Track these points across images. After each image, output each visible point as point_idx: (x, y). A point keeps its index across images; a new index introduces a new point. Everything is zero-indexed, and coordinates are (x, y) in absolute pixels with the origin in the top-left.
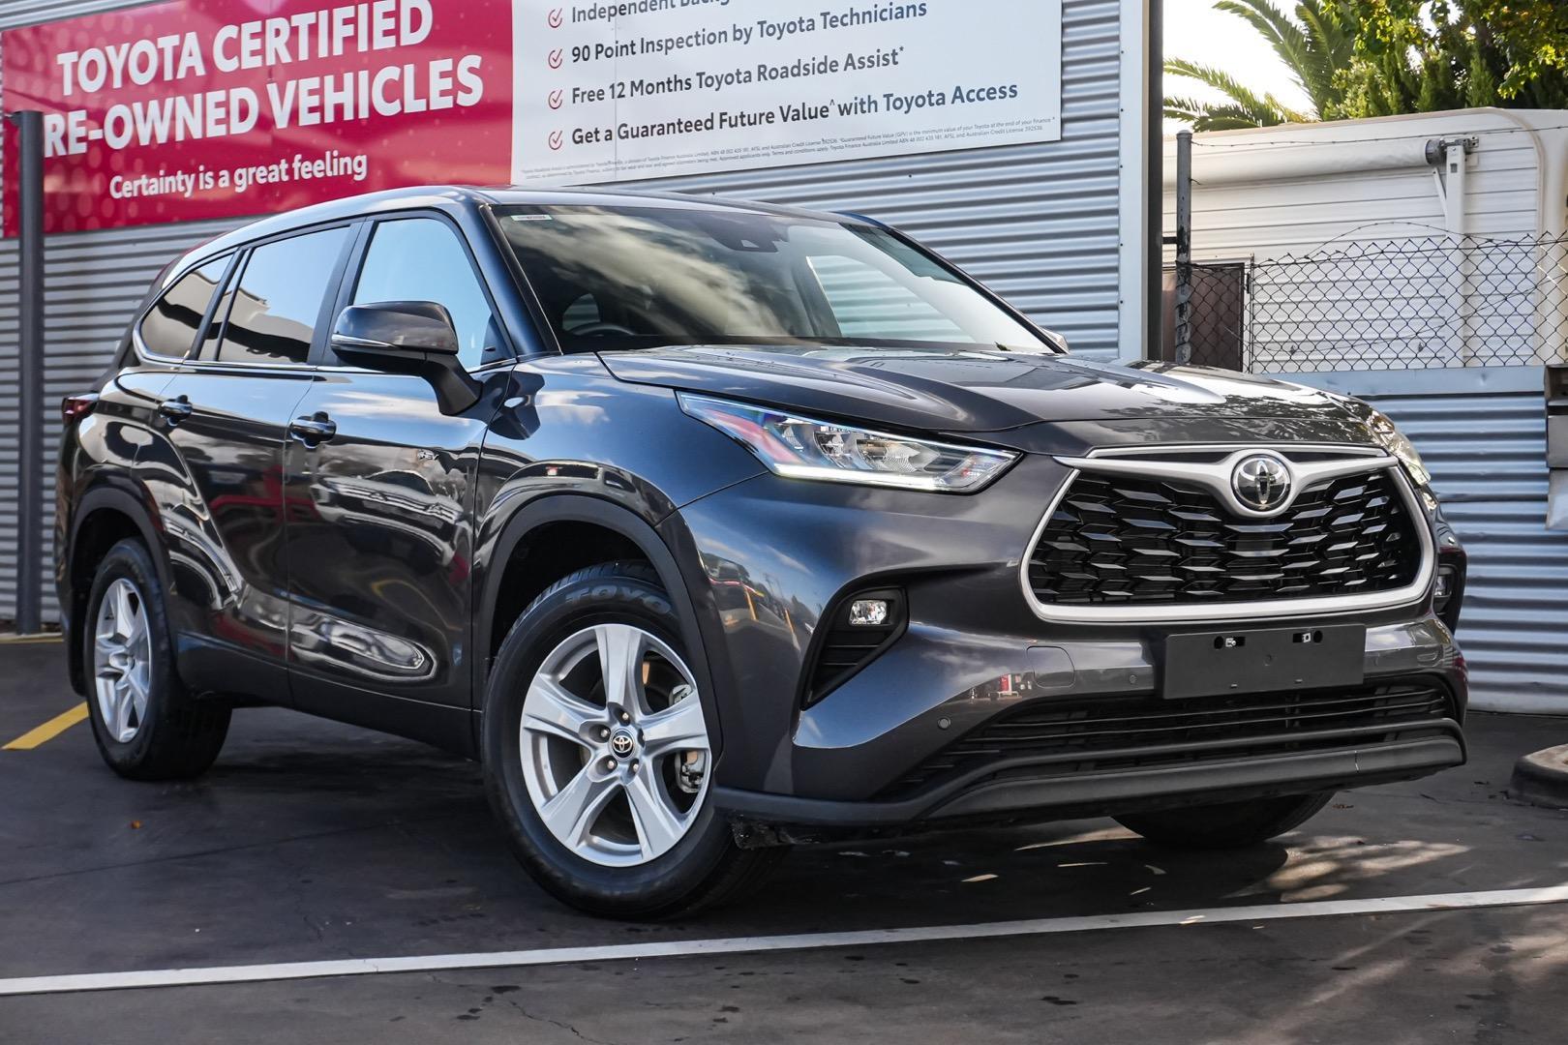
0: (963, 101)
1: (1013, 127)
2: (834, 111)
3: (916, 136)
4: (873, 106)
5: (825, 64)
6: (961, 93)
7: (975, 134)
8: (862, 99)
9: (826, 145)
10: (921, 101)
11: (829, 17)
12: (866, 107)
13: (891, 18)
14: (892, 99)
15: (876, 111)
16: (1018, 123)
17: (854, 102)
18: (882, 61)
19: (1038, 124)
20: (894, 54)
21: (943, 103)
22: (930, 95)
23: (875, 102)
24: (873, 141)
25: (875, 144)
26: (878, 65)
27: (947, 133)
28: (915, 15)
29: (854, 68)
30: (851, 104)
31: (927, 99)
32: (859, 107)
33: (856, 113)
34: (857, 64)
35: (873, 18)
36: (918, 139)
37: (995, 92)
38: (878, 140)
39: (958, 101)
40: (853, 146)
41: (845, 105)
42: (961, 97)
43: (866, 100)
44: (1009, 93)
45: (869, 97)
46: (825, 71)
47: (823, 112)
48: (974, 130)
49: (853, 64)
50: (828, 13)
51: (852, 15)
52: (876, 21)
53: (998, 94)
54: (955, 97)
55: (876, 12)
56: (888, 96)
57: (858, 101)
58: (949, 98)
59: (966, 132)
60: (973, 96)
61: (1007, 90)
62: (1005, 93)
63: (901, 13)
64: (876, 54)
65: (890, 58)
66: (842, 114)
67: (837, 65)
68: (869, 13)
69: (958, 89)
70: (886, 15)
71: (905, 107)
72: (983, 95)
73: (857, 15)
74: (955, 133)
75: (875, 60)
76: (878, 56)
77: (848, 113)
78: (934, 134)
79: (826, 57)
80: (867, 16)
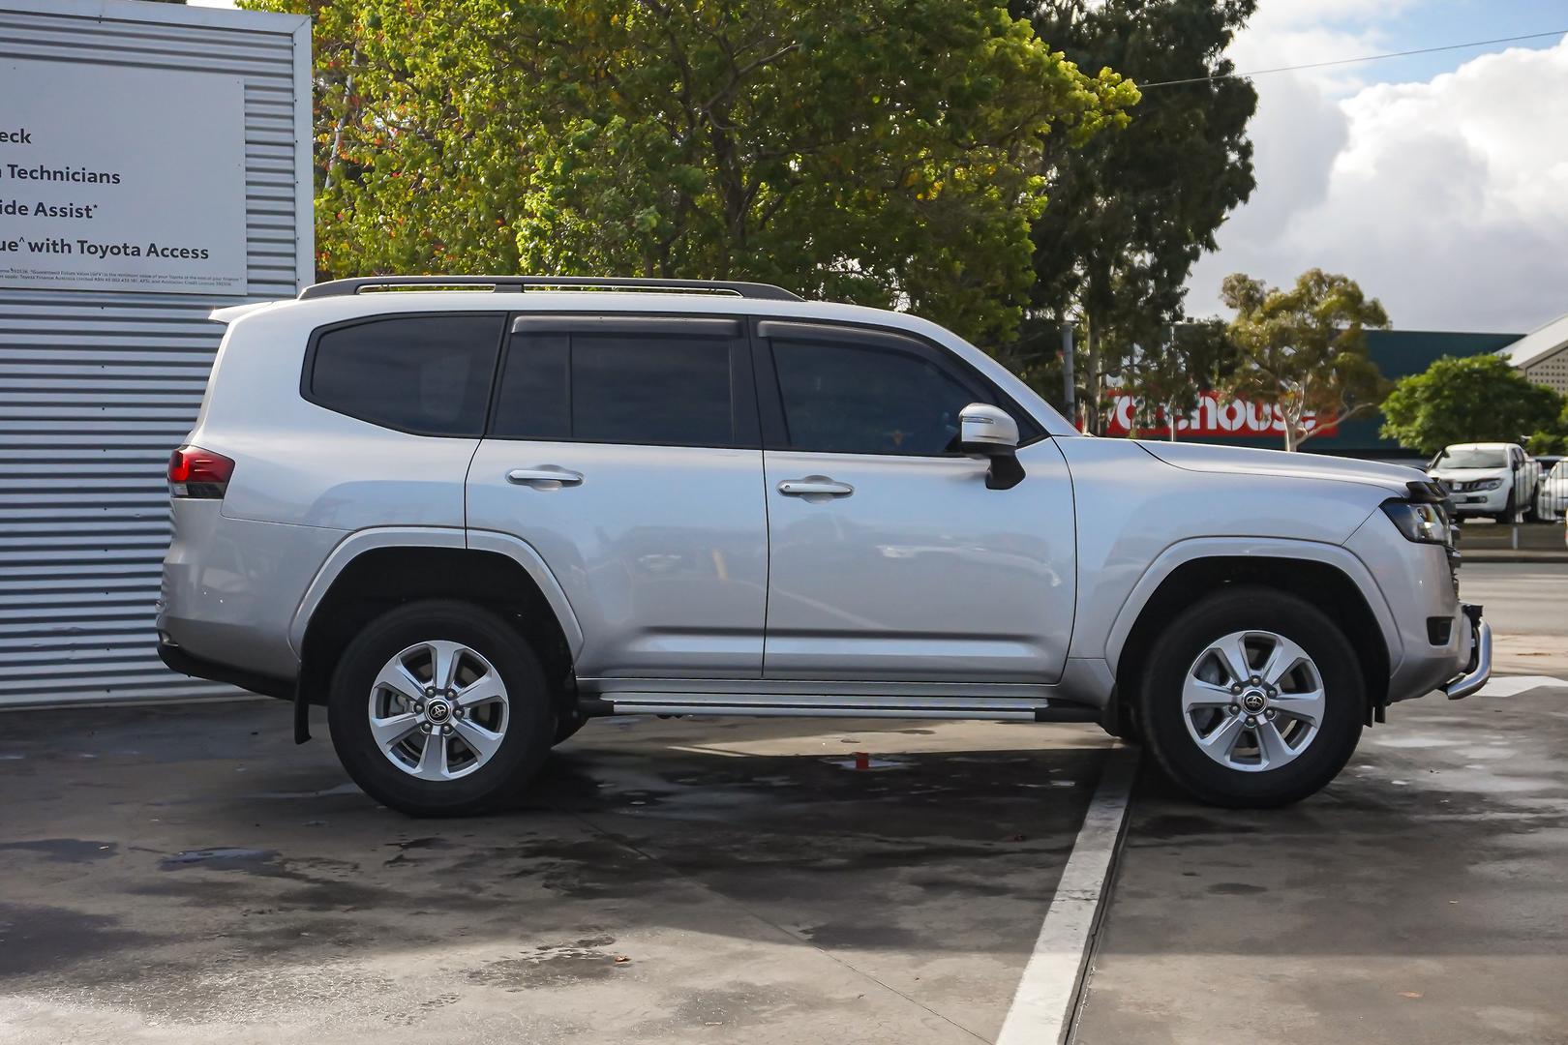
0: (158, 255)
1: (204, 281)
2: (23, 247)
3: (112, 277)
4: (66, 248)
5: (14, 207)
6: (155, 249)
7: (170, 282)
8: (54, 241)
9: (17, 274)
10: (116, 250)
11: (16, 170)
12: (58, 248)
13: (84, 180)
14: (86, 246)
15: (70, 252)
16: (210, 279)
17: (46, 242)
18: (74, 213)
19: (228, 282)
20: (88, 209)
21: (139, 254)
22: (125, 247)
23: (69, 245)
24: (68, 276)
25: (69, 279)
26: (71, 216)
27: (143, 279)
28: (108, 182)
29: (46, 215)
30: (43, 244)
31: (122, 250)
32: (51, 247)
33: (48, 251)
34: (49, 212)
35: (65, 177)
36: (114, 280)
37: (188, 253)
38: (73, 276)
39: (153, 255)
40: (45, 278)
41: (36, 244)
42: (156, 252)
43: (59, 242)
44: (200, 255)
45: (62, 240)
46: (14, 213)
47: (13, 246)
48: (168, 279)
49: (44, 211)
50: (17, 166)
51: (42, 172)
52: (68, 179)
53: (191, 254)
54: (150, 252)
55: (68, 173)
56: (82, 243)
57: (50, 242)
58: (144, 251)
59: (160, 279)
60: (165, 252)
61: (199, 253)
62: (197, 255)
63: (93, 178)
64: (69, 207)
65: (84, 212)
66: (33, 250)
67: (27, 209)
68: (61, 173)
69: (153, 245)
70: (76, 177)
71: (100, 253)
72: (175, 253)
73: (49, 173)
74: (151, 280)
75: (68, 211)
76: (71, 209)
77: (40, 250)
78: (130, 278)
79: (14, 202)
80: (58, 175)
